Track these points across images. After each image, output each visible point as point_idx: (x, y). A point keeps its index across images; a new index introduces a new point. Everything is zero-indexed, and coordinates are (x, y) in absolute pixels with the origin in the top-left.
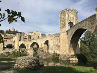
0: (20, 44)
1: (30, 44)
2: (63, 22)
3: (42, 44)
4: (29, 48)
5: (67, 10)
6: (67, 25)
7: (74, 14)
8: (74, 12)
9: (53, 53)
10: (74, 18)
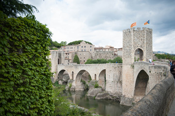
0: (59, 71)
1: (76, 72)
2: (127, 48)
3: (95, 75)
4: (75, 79)
5: (134, 31)
6: (133, 54)
7: (145, 37)
8: (145, 34)
9: (112, 92)
10: (145, 42)
